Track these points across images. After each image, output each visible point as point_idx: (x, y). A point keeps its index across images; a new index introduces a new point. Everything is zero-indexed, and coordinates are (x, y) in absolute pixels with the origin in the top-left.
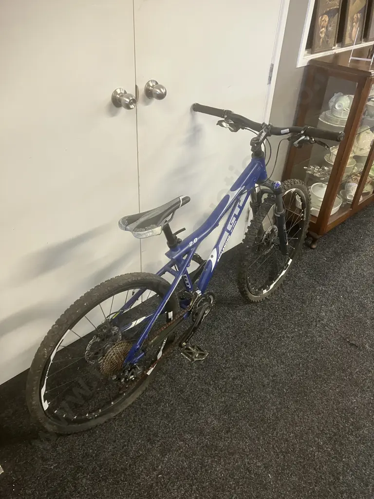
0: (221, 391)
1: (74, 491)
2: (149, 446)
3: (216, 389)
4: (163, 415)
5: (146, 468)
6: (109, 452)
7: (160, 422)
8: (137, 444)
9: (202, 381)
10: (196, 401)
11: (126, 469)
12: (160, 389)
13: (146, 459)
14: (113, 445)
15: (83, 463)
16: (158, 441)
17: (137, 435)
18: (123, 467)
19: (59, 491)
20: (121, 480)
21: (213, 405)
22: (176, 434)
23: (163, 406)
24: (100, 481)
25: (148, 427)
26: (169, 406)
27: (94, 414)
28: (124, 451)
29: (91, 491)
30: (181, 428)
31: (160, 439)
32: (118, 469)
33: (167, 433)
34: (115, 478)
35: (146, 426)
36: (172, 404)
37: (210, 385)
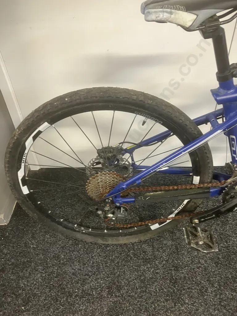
0: (220, 302)
1: (26, 277)
2: (105, 294)
3: (216, 295)
4: (141, 276)
5: (86, 311)
6: (73, 269)
7: (133, 280)
8: (98, 283)
9: (206, 274)
10: (184, 289)
11: (71, 296)
12: (158, 250)
13: (93, 303)
14: (80, 267)
15: (50, 261)
16: (116, 296)
17: (104, 274)
18: (71, 292)
19: (19, 268)
20: (60, 302)
21: (197, 310)
22: (137, 305)
23: (147, 268)
24: (47, 286)
25: (119, 275)
26: (153, 272)
27: (83, 228)
28: (83, 279)
29: (35, 289)
30: (147, 303)
31: (119, 296)
32: (66, 290)
33: (129, 296)
34: (58, 295)
35: (118, 273)
36: (157, 273)
37: (213, 286)
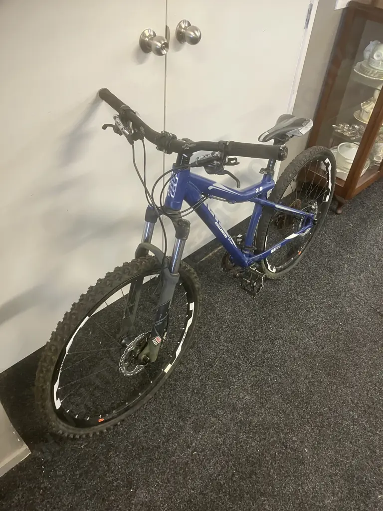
0: (251, 364)
1: (107, 471)
2: (182, 424)
3: (246, 362)
4: (193, 391)
5: (180, 446)
6: (139, 430)
7: (191, 397)
8: (169, 421)
9: (231, 354)
10: (226, 375)
11: (160, 447)
12: (188, 364)
13: (179, 437)
14: (144, 423)
15: (114, 442)
16: (190, 418)
17: (167, 412)
18: (156, 445)
19: (91, 471)
20: (155, 458)
21: (244, 380)
22: (208, 410)
23: (192, 381)
24: (133, 459)
25: (179, 403)
26: (198, 381)
28: (156, 429)
29: (125, 470)
30: (213, 404)
31: (192, 416)
32: (151, 447)
33: (198, 409)
34: (149, 456)
35: (176, 402)
36: (202, 379)
37: (240, 358)
